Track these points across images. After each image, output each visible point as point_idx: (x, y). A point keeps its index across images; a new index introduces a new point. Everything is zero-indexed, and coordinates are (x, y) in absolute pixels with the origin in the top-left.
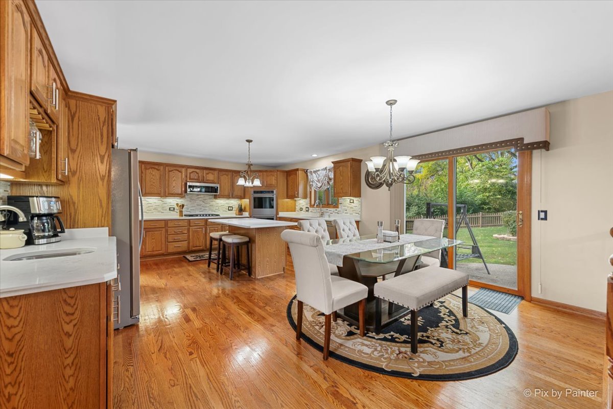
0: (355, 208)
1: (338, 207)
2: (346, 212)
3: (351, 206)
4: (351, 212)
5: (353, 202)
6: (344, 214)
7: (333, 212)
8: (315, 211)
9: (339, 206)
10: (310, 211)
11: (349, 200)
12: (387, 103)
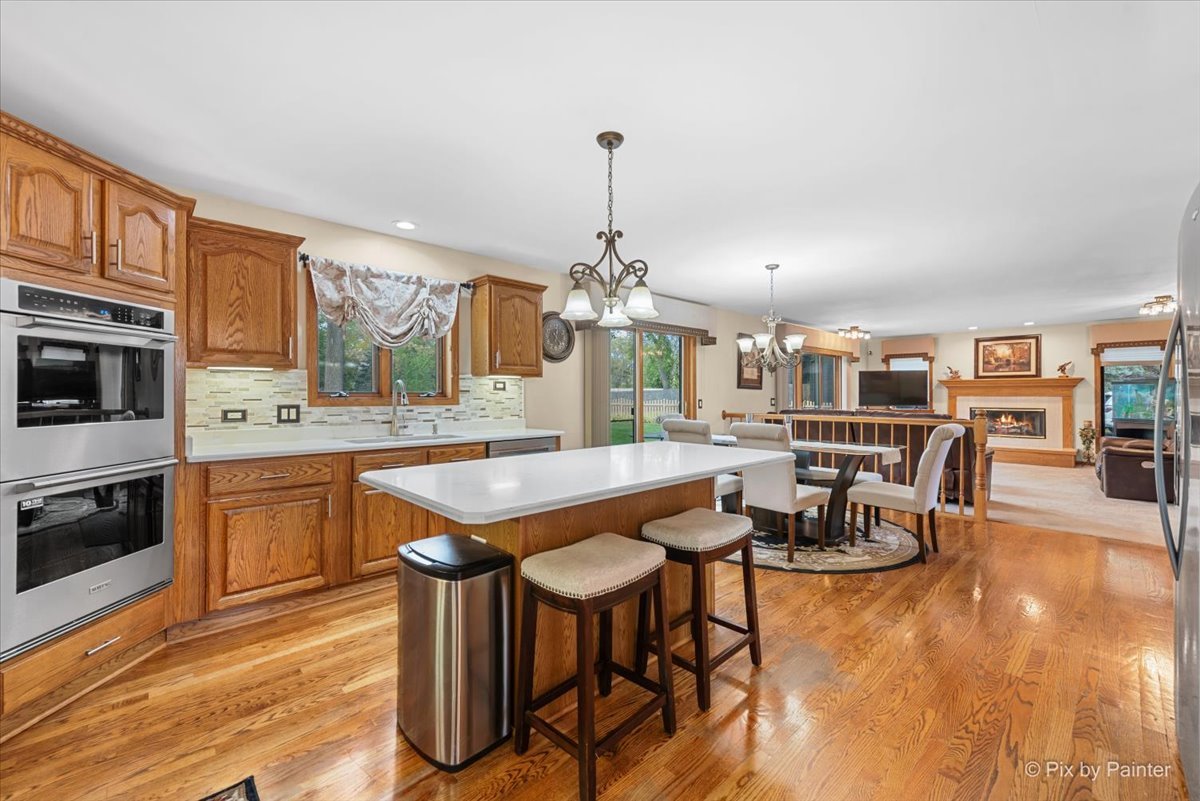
0: (508, 403)
1: (458, 404)
2: (483, 413)
3: (498, 398)
4: (499, 414)
5: (504, 389)
6: (474, 420)
7: (438, 415)
8: (345, 418)
9: (461, 400)
10: (305, 419)
11: (491, 383)
12: (767, 267)
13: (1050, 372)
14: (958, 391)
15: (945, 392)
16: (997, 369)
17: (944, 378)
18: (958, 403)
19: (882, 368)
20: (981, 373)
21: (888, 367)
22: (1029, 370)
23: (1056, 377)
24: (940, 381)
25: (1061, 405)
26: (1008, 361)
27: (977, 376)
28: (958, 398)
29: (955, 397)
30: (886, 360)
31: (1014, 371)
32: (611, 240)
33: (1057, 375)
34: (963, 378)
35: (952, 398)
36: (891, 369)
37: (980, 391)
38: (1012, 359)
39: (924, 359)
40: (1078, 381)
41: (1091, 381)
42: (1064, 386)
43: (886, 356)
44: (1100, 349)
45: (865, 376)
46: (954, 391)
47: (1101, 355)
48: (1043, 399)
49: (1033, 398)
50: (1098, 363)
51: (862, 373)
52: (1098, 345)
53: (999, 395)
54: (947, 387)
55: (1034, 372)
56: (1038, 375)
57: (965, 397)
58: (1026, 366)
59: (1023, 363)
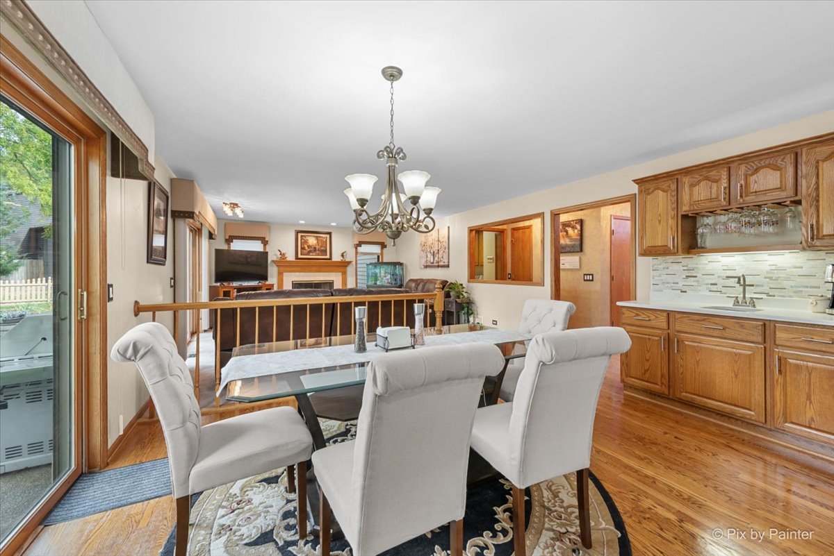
13: (336, 257)
14: (287, 269)
15: (276, 270)
16: (308, 253)
17: (275, 259)
18: (284, 278)
19: (225, 247)
20: (300, 256)
21: (229, 247)
22: (326, 255)
23: (339, 260)
24: (274, 261)
25: (340, 278)
26: (315, 248)
27: (297, 258)
28: (285, 274)
29: (282, 273)
30: (229, 240)
31: (318, 255)
34: (288, 259)
36: (232, 249)
37: (299, 269)
38: (317, 247)
39: (260, 242)
40: (349, 263)
41: (354, 263)
42: (343, 266)
43: (227, 238)
44: (360, 244)
45: (219, 253)
46: (282, 269)
47: (358, 248)
48: (334, 274)
49: (327, 273)
50: (357, 253)
51: (217, 251)
52: (360, 242)
53: (310, 271)
54: (277, 266)
55: (328, 257)
56: (330, 259)
57: (290, 273)
58: (324, 252)
59: (323, 250)
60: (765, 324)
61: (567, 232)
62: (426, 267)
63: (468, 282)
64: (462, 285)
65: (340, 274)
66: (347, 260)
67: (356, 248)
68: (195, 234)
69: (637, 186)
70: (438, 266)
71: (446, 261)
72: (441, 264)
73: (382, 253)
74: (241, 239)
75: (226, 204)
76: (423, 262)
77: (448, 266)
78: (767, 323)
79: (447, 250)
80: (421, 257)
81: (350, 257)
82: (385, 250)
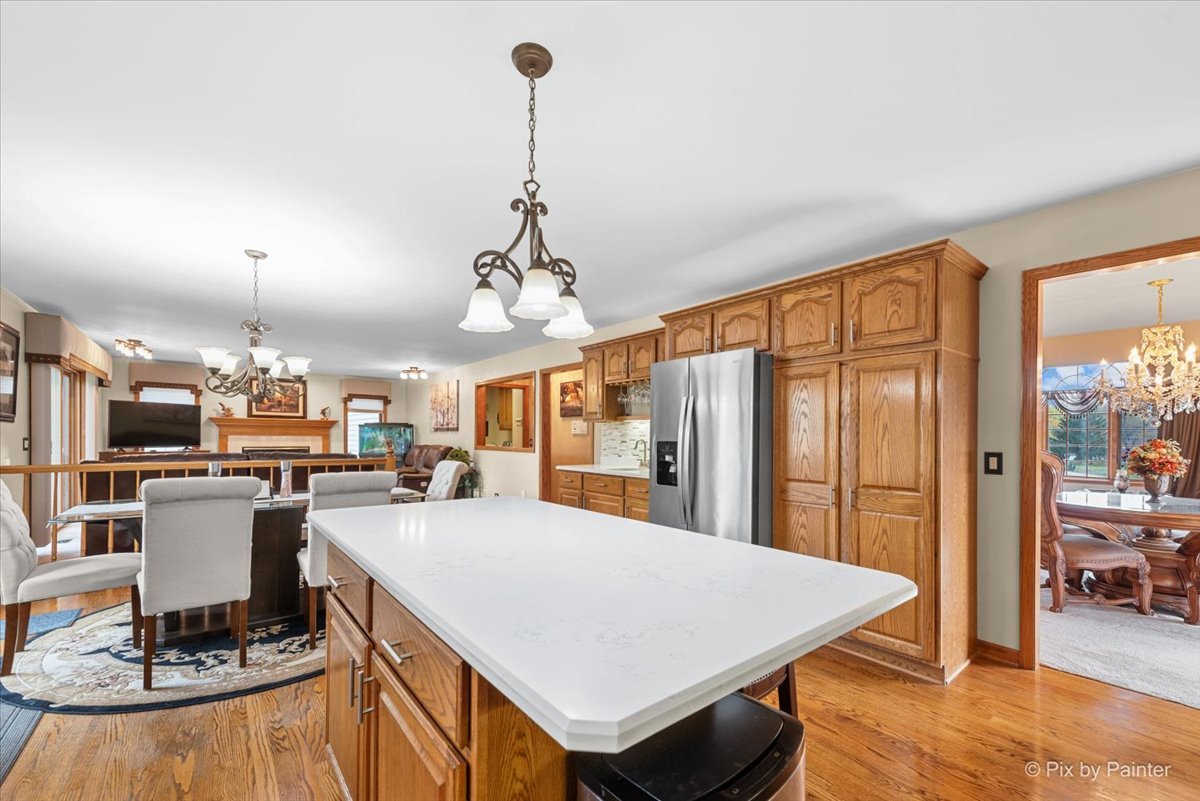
13: (314, 414)
14: (231, 430)
15: (214, 431)
16: (269, 408)
17: (214, 415)
18: (229, 443)
19: (130, 398)
20: (255, 412)
21: (137, 397)
22: (298, 412)
23: (319, 419)
24: (211, 419)
25: (321, 443)
26: (280, 402)
27: (250, 414)
28: (230, 437)
29: (226, 436)
30: (137, 388)
31: (285, 412)
32: (532, 211)
33: (319, 417)
34: (236, 416)
35: (223, 438)
36: (141, 400)
37: (253, 430)
38: (283, 401)
39: (189, 391)
40: (334, 423)
41: (342, 423)
42: (324, 427)
43: (133, 384)
44: (350, 398)
45: (115, 407)
46: (225, 429)
47: (349, 403)
48: (307, 438)
49: (299, 437)
50: (346, 410)
51: (113, 404)
52: (349, 395)
53: (271, 434)
54: (218, 425)
55: (301, 414)
56: (305, 416)
57: (239, 437)
58: (295, 408)
59: (292, 405)
60: (624, 481)
61: (577, 392)
62: (436, 430)
63: (476, 449)
64: (466, 452)
65: (320, 438)
66: (331, 419)
67: (345, 403)
68: (75, 380)
69: (582, 354)
70: (448, 430)
71: (455, 422)
72: (451, 426)
73: (385, 411)
74: (157, 387)
75: (120, 342)
76: (433, 425)
77: (457, 429)
78: (627, 480)
79: (456, 410)
80: (431, 418)
81: (336, 414)
82: (389, 407)
